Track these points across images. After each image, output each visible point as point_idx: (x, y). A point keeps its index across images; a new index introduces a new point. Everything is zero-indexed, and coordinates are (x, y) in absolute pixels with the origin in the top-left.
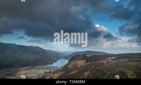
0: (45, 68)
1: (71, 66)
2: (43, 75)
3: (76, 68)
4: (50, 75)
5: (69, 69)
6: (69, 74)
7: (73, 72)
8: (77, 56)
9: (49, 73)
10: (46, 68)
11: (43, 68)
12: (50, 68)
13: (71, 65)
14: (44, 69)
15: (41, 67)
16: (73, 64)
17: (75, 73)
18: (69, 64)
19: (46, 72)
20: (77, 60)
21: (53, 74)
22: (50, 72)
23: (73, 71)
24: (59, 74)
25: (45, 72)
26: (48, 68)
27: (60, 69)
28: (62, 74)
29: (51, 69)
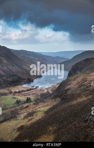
0: (15, 92)
1: (73, 85)
2: (13, 109)
3: (85, 90)
4: (27, 107)
5: (69, 93)
6: (70, 104)
7: (80, 100)
8: (87, 60)
9: (25, 103)
10: (19, 92)
11: (11, 93)
12: (28, 90)
13: (75, 82)
14: (14, 95)
15: (7, 91)
16: (79, 79)
17: (84, 101)
18: (70, 81)
19: (18, 102)
20: (88, 72)
21: (34, 104)
22: (28, 100)
23: (79, 96)
24: (47, 105)
25: (15, 100)
26: (22, 91)
27: (51, 92)
28: (55, 103)
29: (30, 95)
